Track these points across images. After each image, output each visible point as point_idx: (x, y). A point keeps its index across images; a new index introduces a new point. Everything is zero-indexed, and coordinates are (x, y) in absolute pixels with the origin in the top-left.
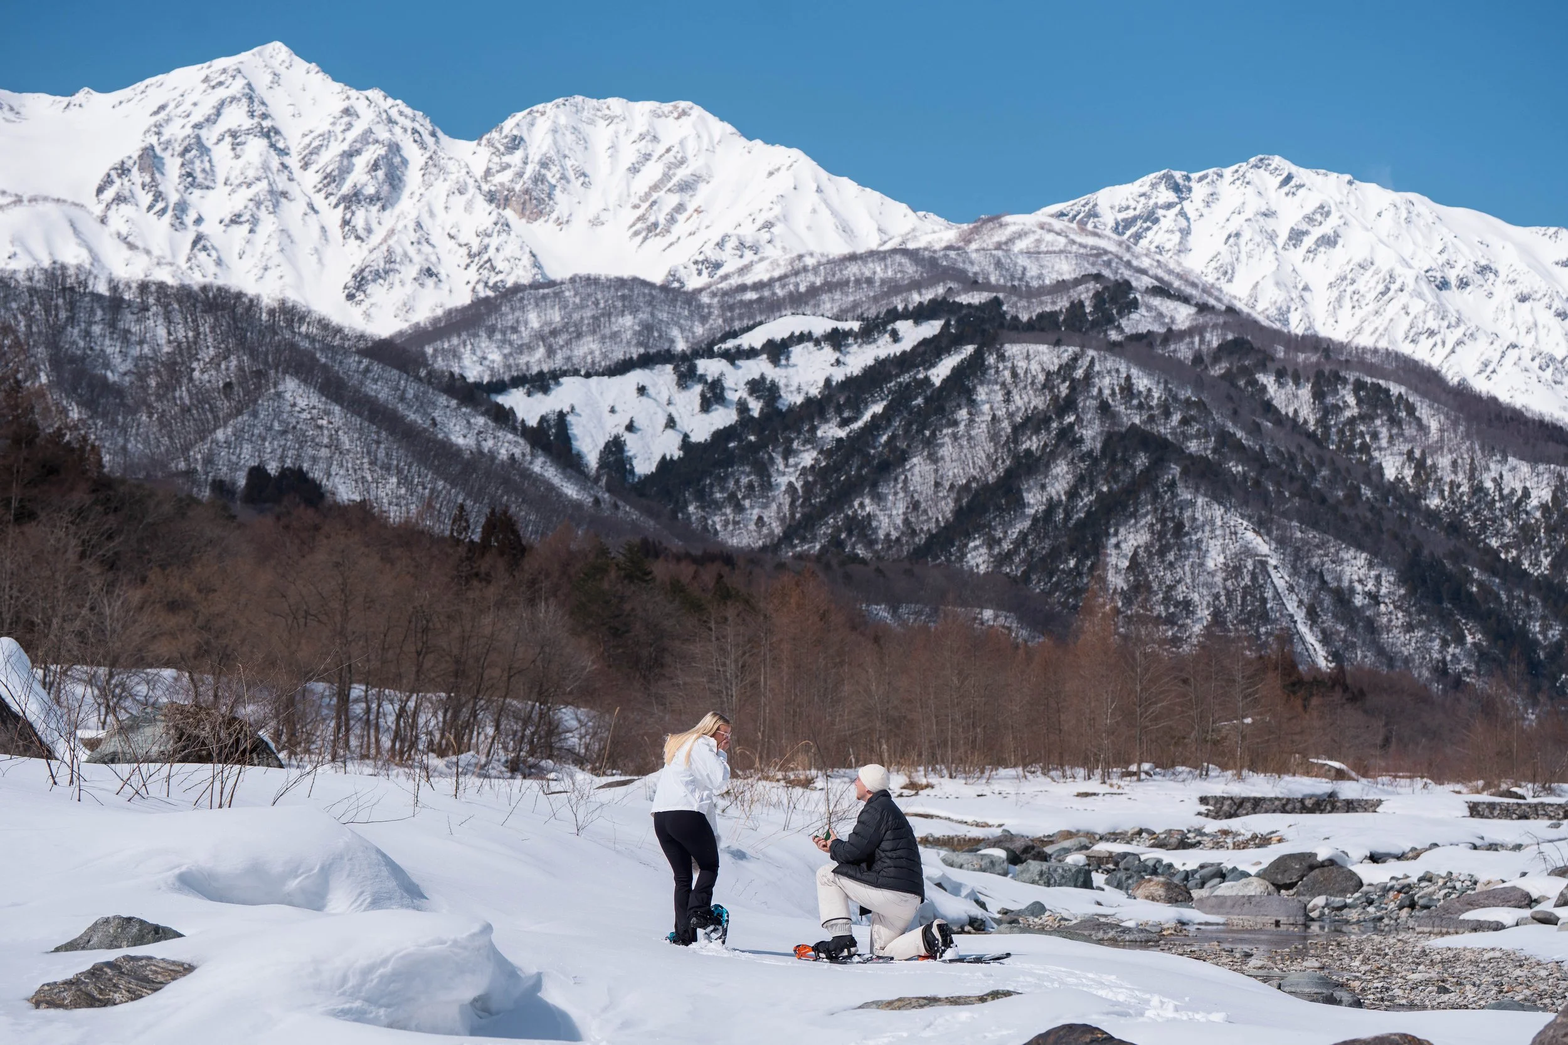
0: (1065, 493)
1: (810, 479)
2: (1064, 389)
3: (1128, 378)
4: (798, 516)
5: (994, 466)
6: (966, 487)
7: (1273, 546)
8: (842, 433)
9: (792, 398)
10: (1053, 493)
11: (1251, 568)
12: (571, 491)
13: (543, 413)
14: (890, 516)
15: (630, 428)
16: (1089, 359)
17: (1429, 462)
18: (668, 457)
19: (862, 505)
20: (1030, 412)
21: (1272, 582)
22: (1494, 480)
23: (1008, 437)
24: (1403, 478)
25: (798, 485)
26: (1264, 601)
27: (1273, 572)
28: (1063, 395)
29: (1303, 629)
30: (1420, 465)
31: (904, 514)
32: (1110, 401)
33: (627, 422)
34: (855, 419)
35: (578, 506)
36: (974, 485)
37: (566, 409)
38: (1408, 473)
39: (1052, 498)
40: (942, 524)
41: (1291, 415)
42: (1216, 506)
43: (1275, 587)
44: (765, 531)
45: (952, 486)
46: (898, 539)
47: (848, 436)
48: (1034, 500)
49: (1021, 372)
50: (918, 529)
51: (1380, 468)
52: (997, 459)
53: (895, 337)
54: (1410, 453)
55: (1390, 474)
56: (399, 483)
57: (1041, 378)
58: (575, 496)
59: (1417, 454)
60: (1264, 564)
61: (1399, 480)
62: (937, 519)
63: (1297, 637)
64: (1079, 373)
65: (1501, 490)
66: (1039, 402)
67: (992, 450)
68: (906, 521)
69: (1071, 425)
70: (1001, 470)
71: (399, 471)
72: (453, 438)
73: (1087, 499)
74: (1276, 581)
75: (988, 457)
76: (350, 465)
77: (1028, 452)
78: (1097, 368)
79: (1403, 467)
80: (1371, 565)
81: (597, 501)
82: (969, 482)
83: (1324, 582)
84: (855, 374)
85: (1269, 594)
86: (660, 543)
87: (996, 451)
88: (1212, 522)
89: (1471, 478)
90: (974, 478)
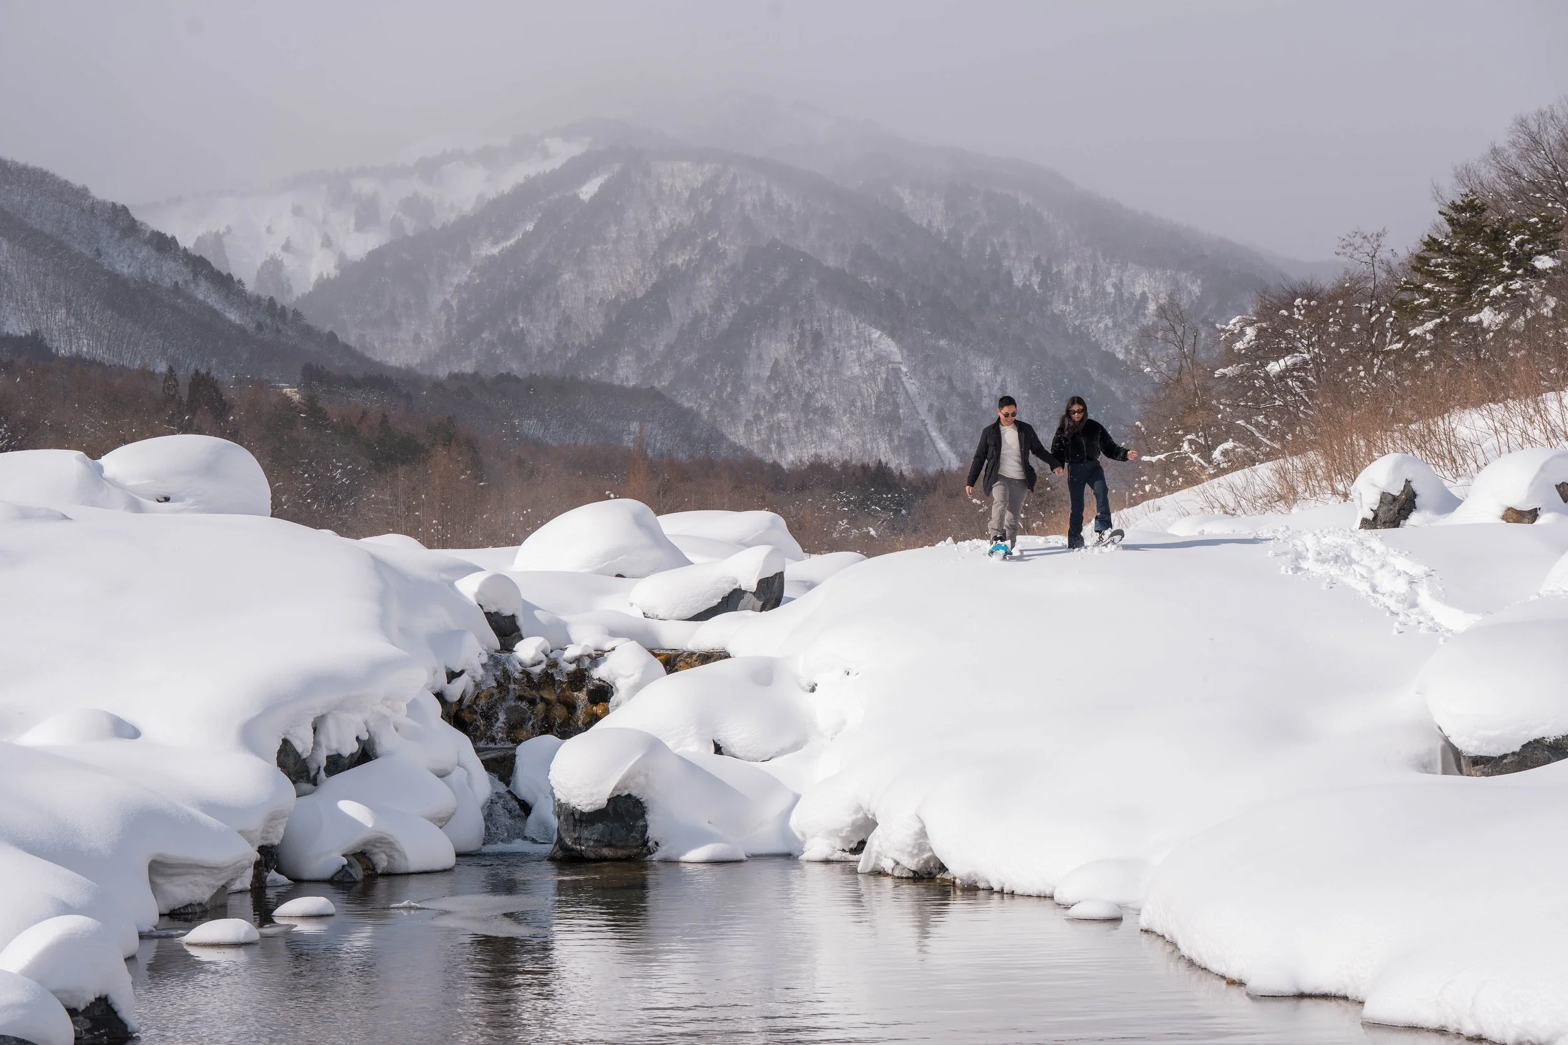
0: (710, 306)
1: (465, 296)
2: (708, 205)
3: (769, 194)
4: (454, 332)
5: (642, 280)
6: (616, 302)
7: (905, 353)
8: (495, 251)
9: (444, 217)
10: (699, 307)
11: (884, 376)
12: (233, 316)
13: (200, 233)
14: (543, 331)
15: (287, 247)
16: (731, 175)
17: (1055, 270)
18: (325, 276)
19: (515, 322)
20: (675, 228)
21: (904, 388)
22: (1115, 286)
23: (655, 253)
24: (1031, 284)
25: (454, 303)
26: (896, 406)
27: (904, 379)
28: (707, 211)
29: (934, 434)
30: (1046, 273)
31: (556, 329)
32: (751, 216)
33: (283, 242)
34: (506, 238)
35: (242, 330)
36: (623, 300)
37: (222, 230)
38: (1035, 280)
39: (697, 312)
40: (593, 338)
41: (925, 225)
42: (852, 316)
43: (907, 393)
44: (422, 347)
45: (602, 301)
46: (551, 353)
47: (500, 253)
48: (679, 315)
49: (666, 189)
50: (569, 343)
51: (1009, 275)
52: (644, 274)
53: (545, 154)
54: (1037, 260)
55: (1018, 281)
56: (68, 313)
57: (686, 194)
58: (238, 322)
59: (1044, 262)
60: (896, 372)
61: (1027, 287)
62: (588, 333)
63: (927, 439)
64: (721, 190)
65: (1121, 295)
66: (686, 218)
67: (640, 266)
68: (558, 335)
69: (715, 241)
70: (649, 283)
71: (69, 302)
72: (118, 267)
73: (730, 312)
74: (908, 386)
75: (636, 272)
76: (19, 297)
77: (674, 266)
78: (739, 185)
79: (1030, 275)
80: (996, 370)
81: (260, 326)
82: (618, 296)
83: (952, 387)
84: (506, 193)
85: (901, 399)
86: (323, 367)
87: (643, 266)
88: (848, 333)
89: (1093, 283)
90: (623, 293)
